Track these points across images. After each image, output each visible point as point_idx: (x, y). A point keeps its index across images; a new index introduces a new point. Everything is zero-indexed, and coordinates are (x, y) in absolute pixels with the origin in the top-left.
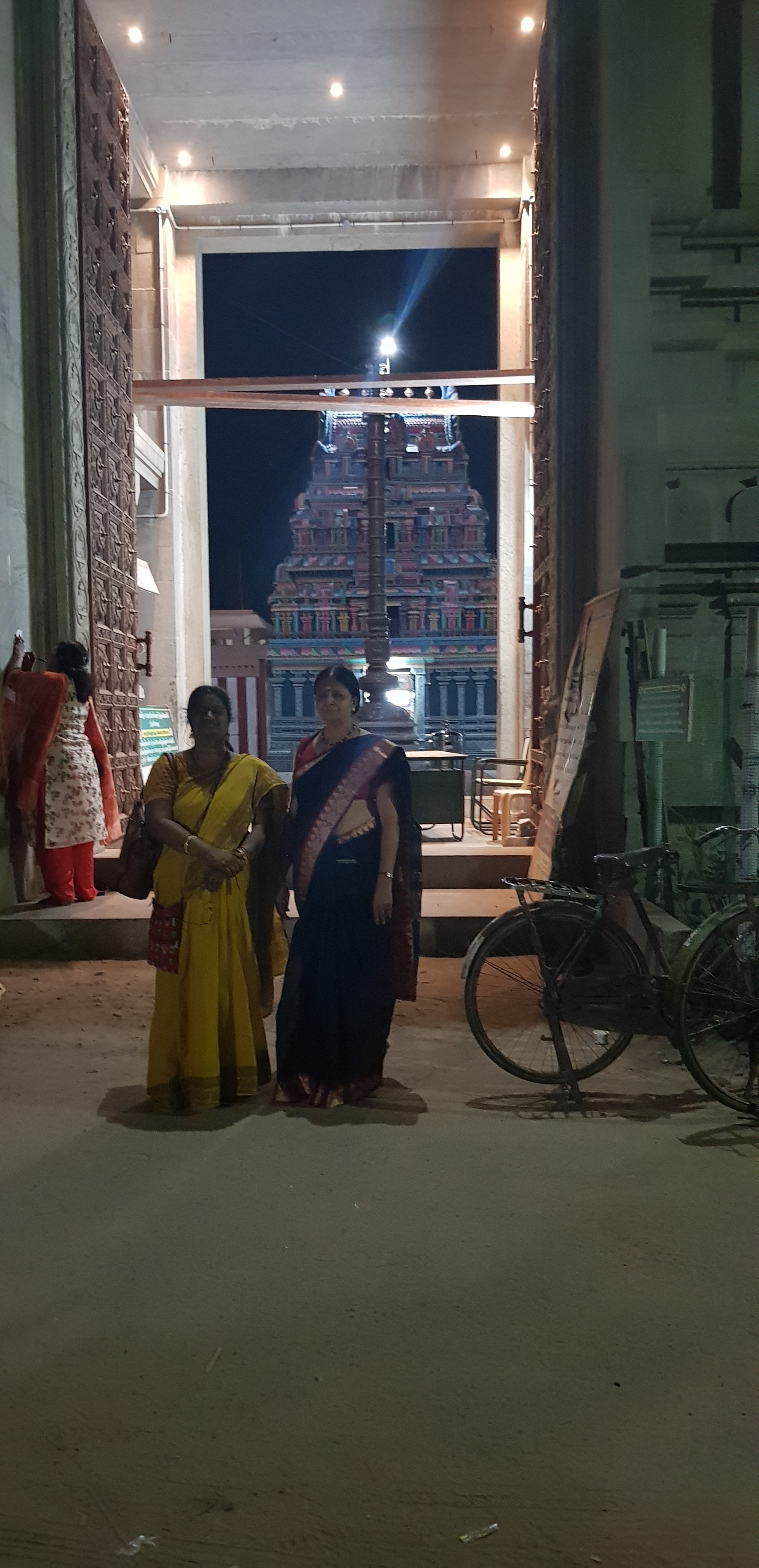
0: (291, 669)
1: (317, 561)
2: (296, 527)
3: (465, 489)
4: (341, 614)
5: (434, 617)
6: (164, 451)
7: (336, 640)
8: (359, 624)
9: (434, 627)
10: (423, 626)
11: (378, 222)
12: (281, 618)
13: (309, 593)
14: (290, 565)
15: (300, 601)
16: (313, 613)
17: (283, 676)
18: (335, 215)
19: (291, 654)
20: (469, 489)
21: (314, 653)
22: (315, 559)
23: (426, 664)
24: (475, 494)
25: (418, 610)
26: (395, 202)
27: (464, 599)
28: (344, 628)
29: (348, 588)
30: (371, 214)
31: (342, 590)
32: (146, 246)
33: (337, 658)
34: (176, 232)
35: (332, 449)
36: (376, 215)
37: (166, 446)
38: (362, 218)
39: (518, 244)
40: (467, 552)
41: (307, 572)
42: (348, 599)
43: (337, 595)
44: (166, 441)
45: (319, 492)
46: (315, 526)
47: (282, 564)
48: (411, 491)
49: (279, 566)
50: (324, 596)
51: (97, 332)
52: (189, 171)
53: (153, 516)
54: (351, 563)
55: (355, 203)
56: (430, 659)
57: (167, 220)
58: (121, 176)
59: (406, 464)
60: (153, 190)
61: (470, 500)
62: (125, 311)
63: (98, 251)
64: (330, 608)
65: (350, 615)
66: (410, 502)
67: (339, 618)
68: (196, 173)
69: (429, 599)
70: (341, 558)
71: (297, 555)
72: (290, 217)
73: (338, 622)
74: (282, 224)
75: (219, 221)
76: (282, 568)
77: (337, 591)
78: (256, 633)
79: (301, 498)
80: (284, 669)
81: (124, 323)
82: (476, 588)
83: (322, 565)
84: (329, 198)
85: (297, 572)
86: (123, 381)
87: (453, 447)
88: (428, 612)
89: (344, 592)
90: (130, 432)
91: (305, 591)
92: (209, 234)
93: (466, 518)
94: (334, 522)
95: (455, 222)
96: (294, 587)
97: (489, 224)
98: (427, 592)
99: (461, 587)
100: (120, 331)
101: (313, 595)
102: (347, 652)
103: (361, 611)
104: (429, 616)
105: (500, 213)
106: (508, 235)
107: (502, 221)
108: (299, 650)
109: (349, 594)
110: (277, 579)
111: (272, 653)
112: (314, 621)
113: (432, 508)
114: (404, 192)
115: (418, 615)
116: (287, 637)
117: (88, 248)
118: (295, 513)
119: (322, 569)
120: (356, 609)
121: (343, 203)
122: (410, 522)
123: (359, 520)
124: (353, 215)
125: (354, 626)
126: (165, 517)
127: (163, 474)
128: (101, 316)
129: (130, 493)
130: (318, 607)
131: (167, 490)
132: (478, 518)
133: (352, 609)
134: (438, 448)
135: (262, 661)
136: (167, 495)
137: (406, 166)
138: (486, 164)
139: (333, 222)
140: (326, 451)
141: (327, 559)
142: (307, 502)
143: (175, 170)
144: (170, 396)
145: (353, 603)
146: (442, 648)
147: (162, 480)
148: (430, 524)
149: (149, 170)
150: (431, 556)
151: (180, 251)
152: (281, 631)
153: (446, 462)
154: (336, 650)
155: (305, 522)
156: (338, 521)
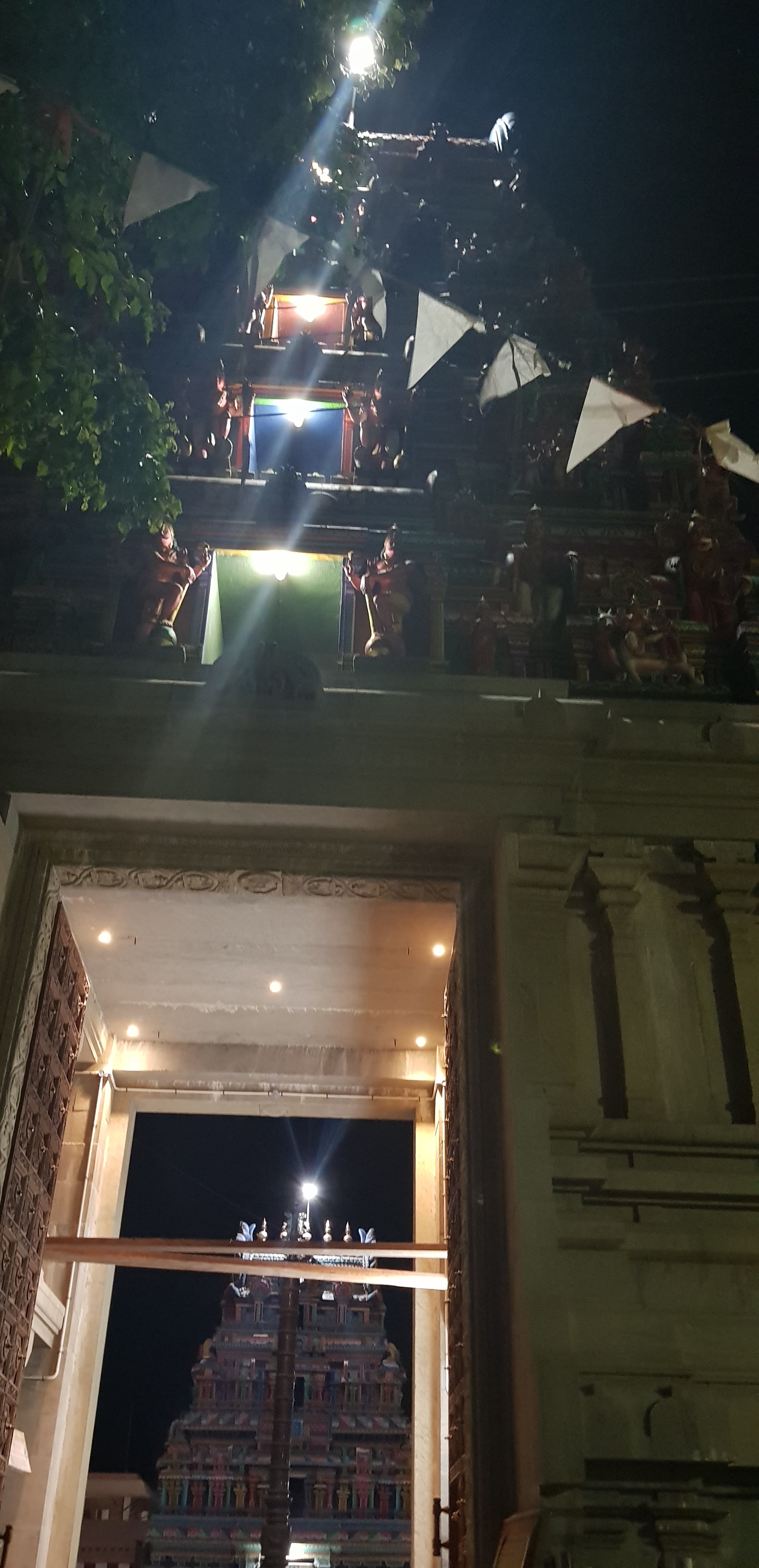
0: (171, 1554)
1: (218, 1419)
2: (198, 1377)
3: (382, 1343)
4: (238, 1485)
5: (343, 1494)
6: (65, 1304)
7: (229, 1519)
8: (257, 1499)
9: (342, 1506)
10: (330, 1505)
11: (304, 1093)
12: (169, 1488)
13: (203, 1458)
14: (186, 1422)
15: (192, 1467)
16: (206, 1482)
18: (266, 1085)
19: (175, 1535)
20: (386, 1342)
21: (202, 1535)
22: (215, 1416)
23: (333, 1554)
24: (392, 1348)
25: (325, 1483)
26: (321, 1077)
27: (377, 1473)
28: (240, 1502)
29: (248, 1454)
30: (298, 1086)
31: (241, 1456)
32: (84, 1104)
33: (228, 1543)
34: (115, 1094)
35: (245, 1292)
36: (304, 1087)
37: (69, 1301)
38: (290, 1089)
39: (432, 1120)
40: (382, 1415)
41: (204, 1431)
42: (247, 1467)
43: (235, 1461)
44: (69, 1296)
45: (226, 1339)
46: (219, 1377)
47: (177, 1421)
48: (325, 1343)
49: (173, 1423)
50: (220, 1462)
51: (19, 1193)
52: (135, 1041)
53: (41, 1378)
54: (254, 1422)
55: (285, 1076)
56: (336, 1548)
57: (108, 1082)
58: (71, 1049)
59: (320, 1312)
60: (99, 1055)
61: (386, 1355)
62: (51, 1171)
63: (35, 1117)
64: (225, 1478)
65: (248, 1487)
66: (323, 1355)
67: (235, 1490)
68: (141, 1044)
69: (338, 1470)
70: (243, 1416)
71: (195, 1411)
72: (223, 1084)
73: (233, 1495)
74: (216, 1090)
75: (157, 1084)
76: (176, 1426)
77: (235, 1455)
78: (138, 1504)
79: (207, 1345)
80: (164, 1554)
81: (48, 1183)
82: (392, 1457)
83: (222, 1424)
84: (261, 1070)
85: (194, 1432)
86: (36, 1239)
87: (370, 1296)
88: (337, 1486)
89: (244, 1458)
90: (32, 1293)
91: (199, 1454)
92: (146, 1095)
93: (382, 1375)
94: (240, 1373)
95: (375, 1098)
96: (188, 1450)
97: (405, 1100)
98: (337, 1461)
99: (374, 1456)
100: (42, 1190)
101: (209, 1461)
102: (240, 1534)
103: (260, 1482)
104: (338, 1492)
105: (416, 1091)
106: (423, 1111)
107: (417, 1099)
108: (185, 1531)
109: (249, 1460)
110: (170, 1438)
111: (154, 1533)
112: (206, 1492)
113: (346, 1363)
114: (329, 1070)
115: (323, 1489)
116: (173, 1512)
117: (26, 1114)
118: (200, 1360)
119: (221, 1428)
120: (255, 1480)
121: (273, 1076)
122: (321, 1377)
123: (267, 1372)
124: (282, 1086)
125: (252, 1502)
126: (54, 1380)
127: (61, 1331)
128: (26, 1177)
129: (20, 1358)
130: (213, 1475)
131: (61, 1349)
132: (394, 1375)
133: (251, 1480)
134: (355, 1297)
135: (139, 1543)
136: (60, 1354)
137: (332, 1048)
138: (404, 1050)
139: (263, 1091)
140: (239, 1294)
141: (228, 1416)
142: (213, 1350)
143: (123, 1039)
144: (82, 1253)
145: (252, 1472)
146: (351, 1535)
147: (57, 1338)
148: (343, 1380)
149: (99, 1038)
150: (343, 1418)
151: (116, 1109)
152: (167, 1503)
153: (363, 1312)
154: (227, 1531)
155: (208, 1372)
156: (244, 1372)
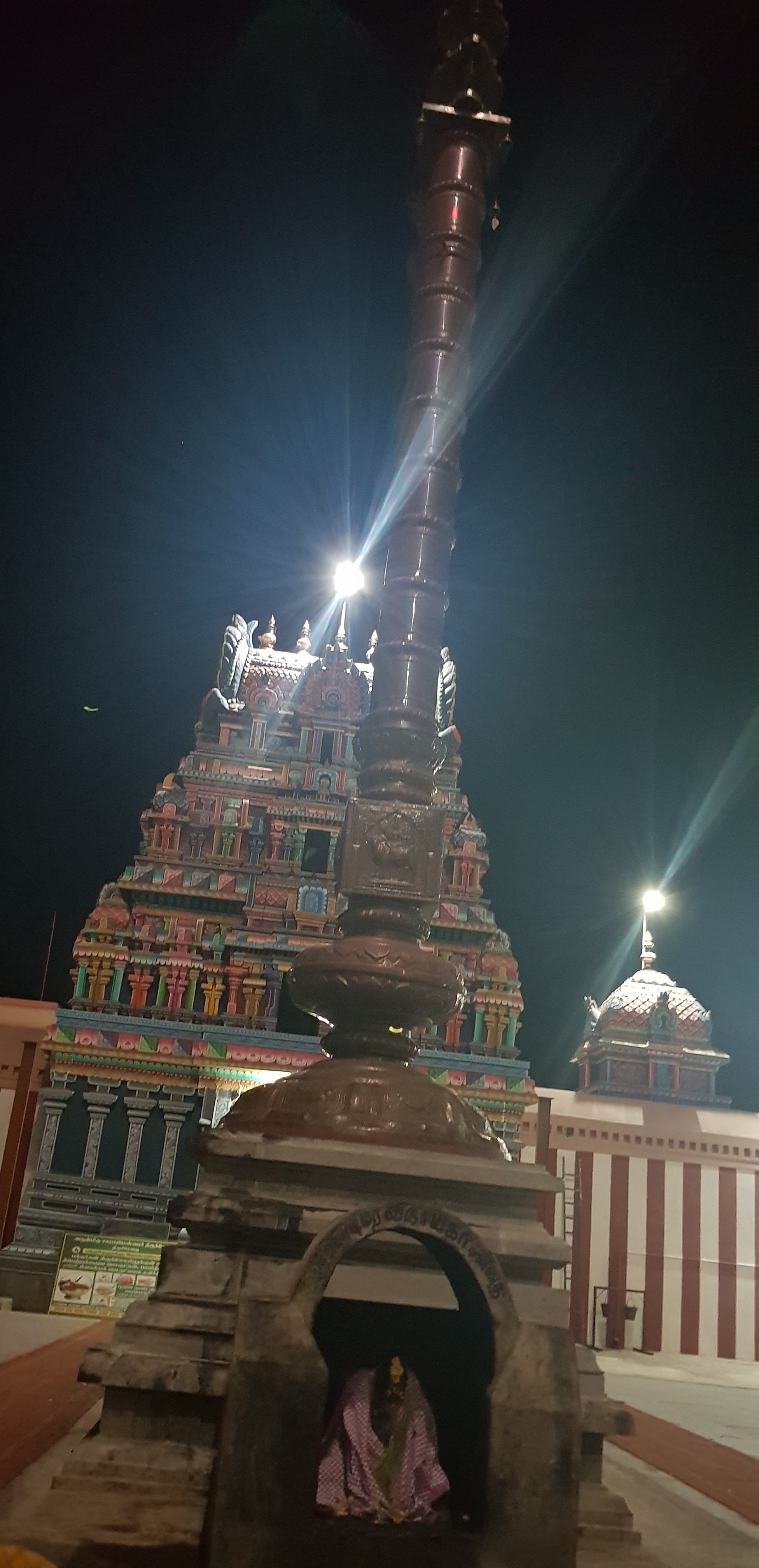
0: (89, 1073)
1: (182, 878)
2: (152, 815)
4: (210, 980)
7: (190, 1027)
8: (241, 1000)
12: (89, 970)
13: (154, 932)
14: (129, 879)
15: (133, 945)
16: (154, 970)
17: (69, 1086)
19: (95, 1043)
21: (142, 1045)
22: (178, 873)
28: (211, 1007)
29: (230, 932)
31: (217, 935)
33: (187, 1062)
35: (236, 706)
40: (456, 904)
41: (157, 895)
42: (228, 951)
43: (206, 945)
45: (202, 767)
46: (186, 819)
47: (115, 877)
49: (106, 887)
50: (181, 939)
54: (242, 891)
64: (189, 964)
65: (225, 982)
67: (203, 986)
70: (226, 879)
71: (144, 863)
73: (201, 995)
76: (113, 884)
77: (206, 936)
80: (76, 1072)
83: (189, 887)
85: (139, 893)
89: (222, 939)
91: (146, 927)
94: (222, 817)
96: (128, 916)
101: (161, 939)
102: (209, 1051)
103: (249, 976)
108: (112, 1037)
109: (231, 940)
110: (100, 901)
111: (57, 1034)
112: (154, 986)
116: (94, 1007)
119: (185, 892)
120: (240, 971)
123: (269, 819)
125: (232, 1005)
130: (168, 958)
132: (478, 848)
133: (233, 970)
140: (227, 706)
141: (198, 876)
145: (237, 959)
152: (86, 995)
154: (187, 1046)
155: (169, 810)
156: (229, 815)
